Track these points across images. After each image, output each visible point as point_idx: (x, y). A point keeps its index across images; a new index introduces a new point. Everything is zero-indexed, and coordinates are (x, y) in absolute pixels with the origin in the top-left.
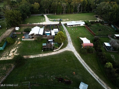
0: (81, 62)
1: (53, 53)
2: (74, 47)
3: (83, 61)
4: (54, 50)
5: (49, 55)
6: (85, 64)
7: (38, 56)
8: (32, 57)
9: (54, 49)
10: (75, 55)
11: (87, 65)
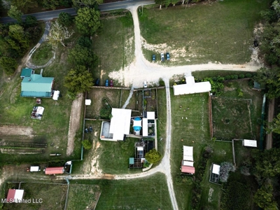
0: (171, 196)
1: (141, 175)
2: (170, 166)
3: (174, 195)
4: (144, 170)
5: (137, 179)
6: (175, 199)
7: (124, 178)
8: (117, 177)
9: (143, 168)
10: (168, 182)
11: (175, 202)
